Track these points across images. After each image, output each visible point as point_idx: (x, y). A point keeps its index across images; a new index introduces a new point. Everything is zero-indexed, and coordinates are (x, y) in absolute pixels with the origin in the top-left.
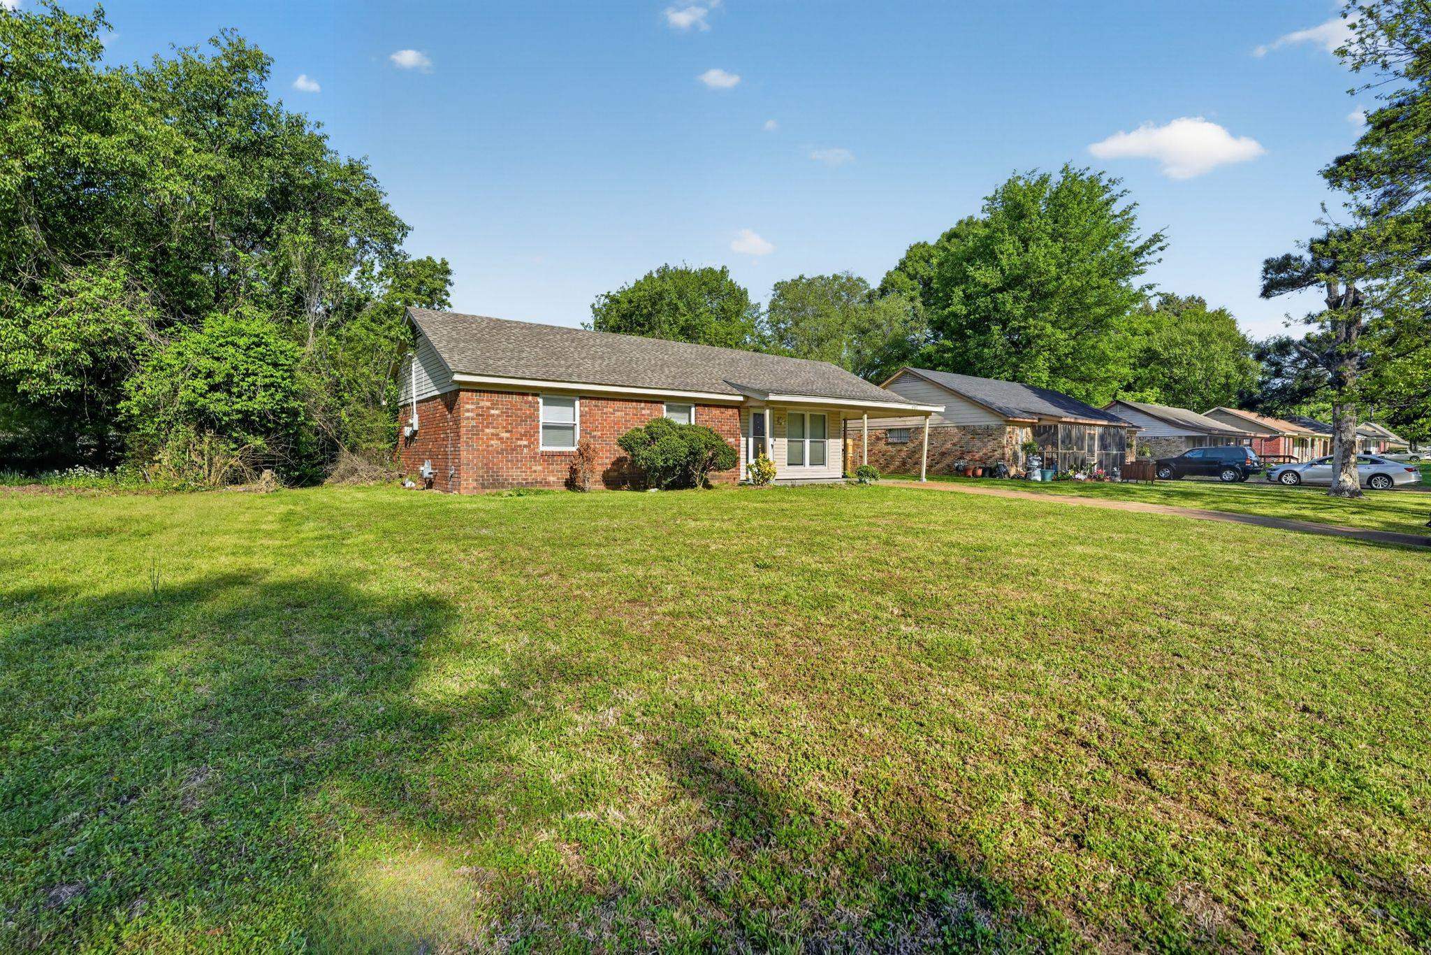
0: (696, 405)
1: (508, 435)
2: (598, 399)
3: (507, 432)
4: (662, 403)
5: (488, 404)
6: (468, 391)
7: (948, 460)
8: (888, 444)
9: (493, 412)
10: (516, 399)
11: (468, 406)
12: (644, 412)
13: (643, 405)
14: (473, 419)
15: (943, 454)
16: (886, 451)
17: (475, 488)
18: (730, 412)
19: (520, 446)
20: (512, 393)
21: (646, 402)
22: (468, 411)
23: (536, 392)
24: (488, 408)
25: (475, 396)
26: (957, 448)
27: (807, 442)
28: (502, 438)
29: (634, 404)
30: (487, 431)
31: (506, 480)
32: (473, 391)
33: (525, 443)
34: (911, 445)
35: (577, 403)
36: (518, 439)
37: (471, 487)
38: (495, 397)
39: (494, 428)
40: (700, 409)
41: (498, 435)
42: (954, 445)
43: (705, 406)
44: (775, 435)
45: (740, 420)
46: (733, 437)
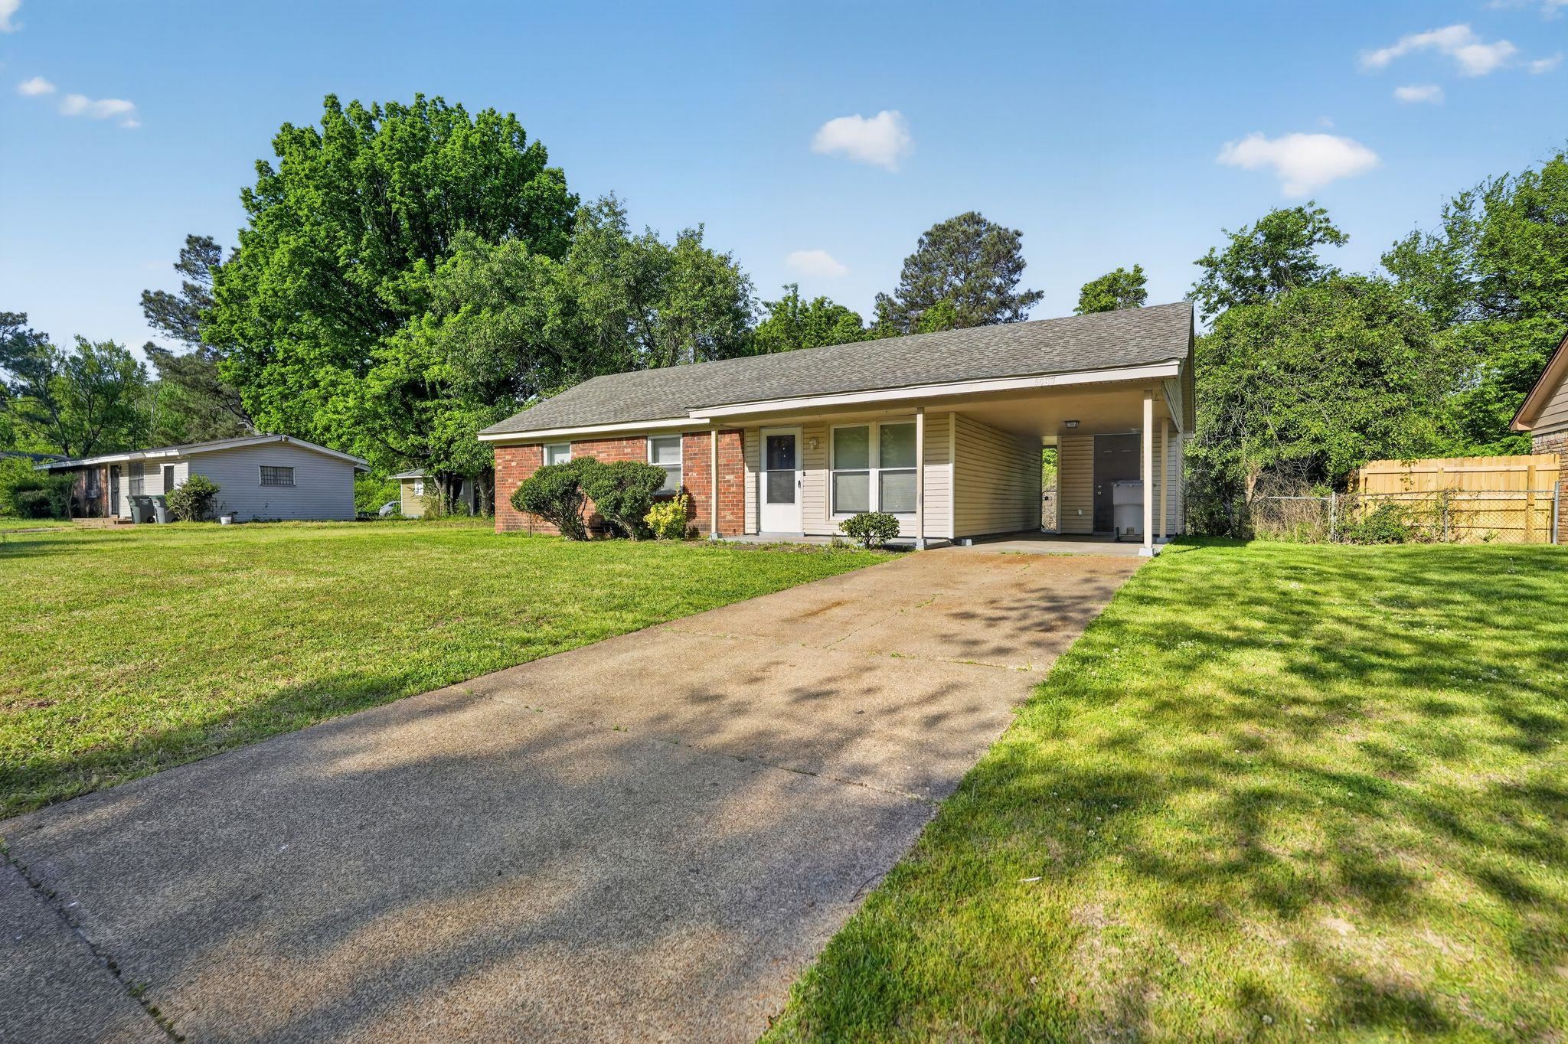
0: (684, 435)
2: (585, 442)
4: (646, 438)
5: (510, 457)
6: (498, 448)
9: (513, 464)
10: (527, 450)
11: (499, 461)
12: (626, 451)
13: (625, 443)
17: (503, 529)
18: (731, 440)
20: (525, 446)
21: (627, 439)
22: (499, 464)
23: (540, 443)
24: (510, 461)
25: (503, 452)
27: (874, 474)
29: (616, 444)
32: (502, 447)
35: (571, 449)
37: (501, 528)
38: (514, 451)
39: (513, 478)
40: (688, 439)
43: (693, 435)
44: (804, 467)
45: (743, 448)
46: (733, 473)
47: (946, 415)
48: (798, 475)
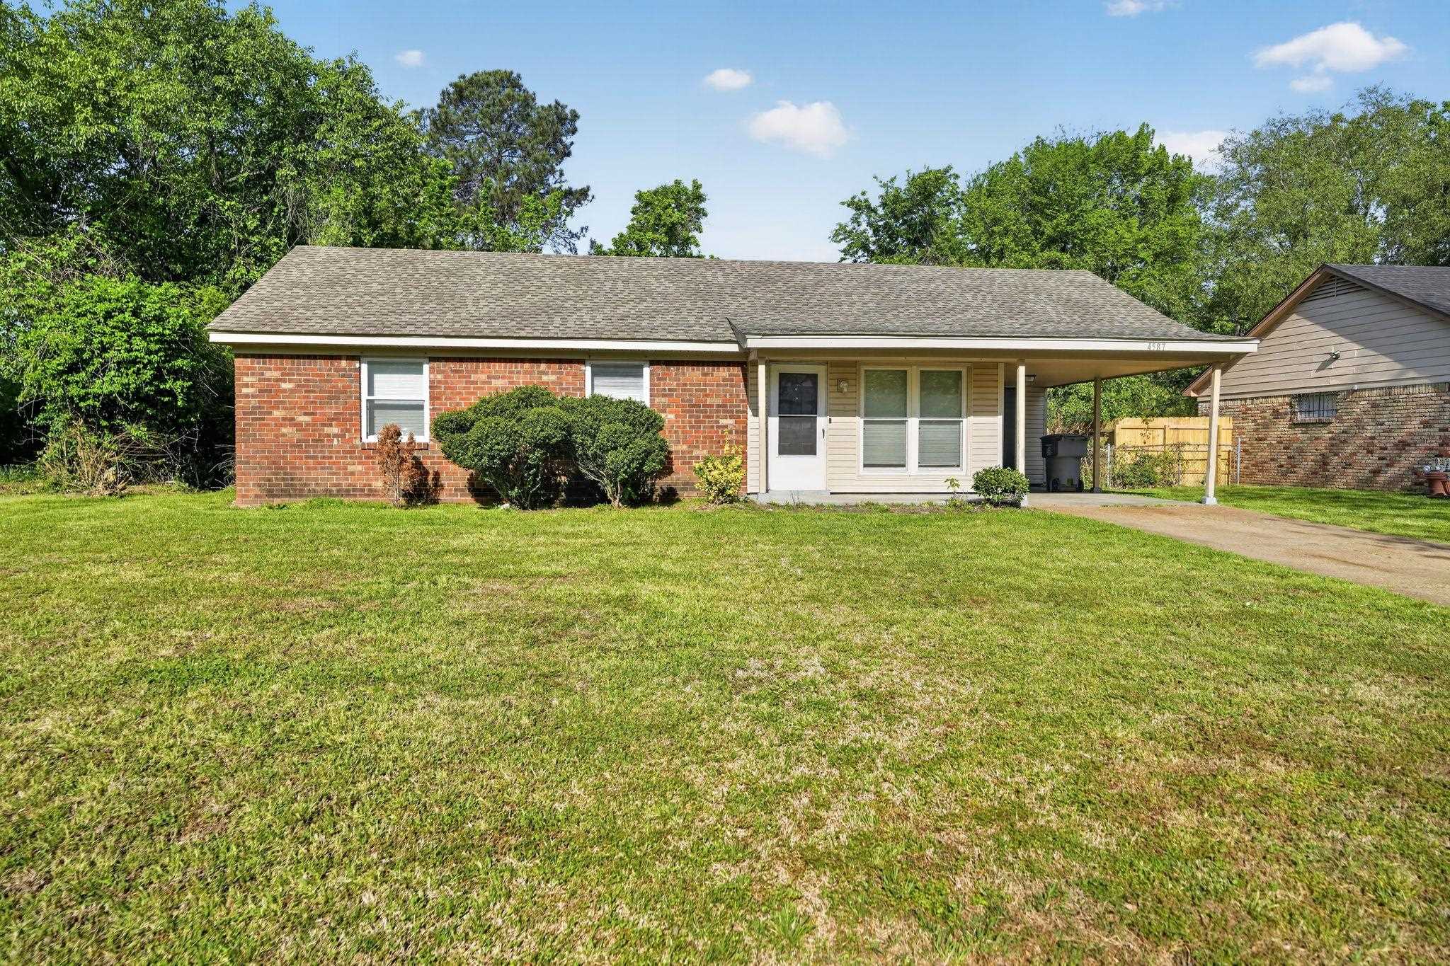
0: (652, 363)
1: (307, 419)
2: (461, 360)
3: (306, 414)
4: (582, 362)
5: (277, 374)
6: (245, 356)
7: (1412, 457)
8: (1295, 425)
9: (284, 386)
10: (321, 364)
11: (246, 379)
12: (545, 378)
13: (543, 366)
14: (253, 396)
15: (1403, 445)
16: (1291, 441)
17: (256, 496)
18: (723, 372)
19: (329, 435)
20: (315, 357)
21: (549, 361)
22: (247, 385)
23: (355, 354)
24: (278, 380)
25: (257, 364)
26: (1434, 431)
27: (913, 423)
28: (300, 424)
29: (527, 365)
30: (276, 413)
31: (305, 485)
32: (253, 356)
33: (335, 430)
34: (1336, 427)
35: (426, 367)
36: (325, 425)
37: (252, 494)
38: (287, 364)
39: (285, 409)
40: (660, 370)
41: (293, 419)
42: (1426, 424)
43: (668, 364)
44: (831, 412)
45: (746, 386)
46: (731, 417)
47: (996, 366)
48: (821, 422)
